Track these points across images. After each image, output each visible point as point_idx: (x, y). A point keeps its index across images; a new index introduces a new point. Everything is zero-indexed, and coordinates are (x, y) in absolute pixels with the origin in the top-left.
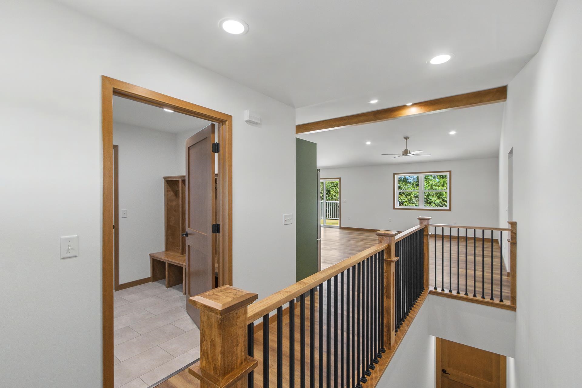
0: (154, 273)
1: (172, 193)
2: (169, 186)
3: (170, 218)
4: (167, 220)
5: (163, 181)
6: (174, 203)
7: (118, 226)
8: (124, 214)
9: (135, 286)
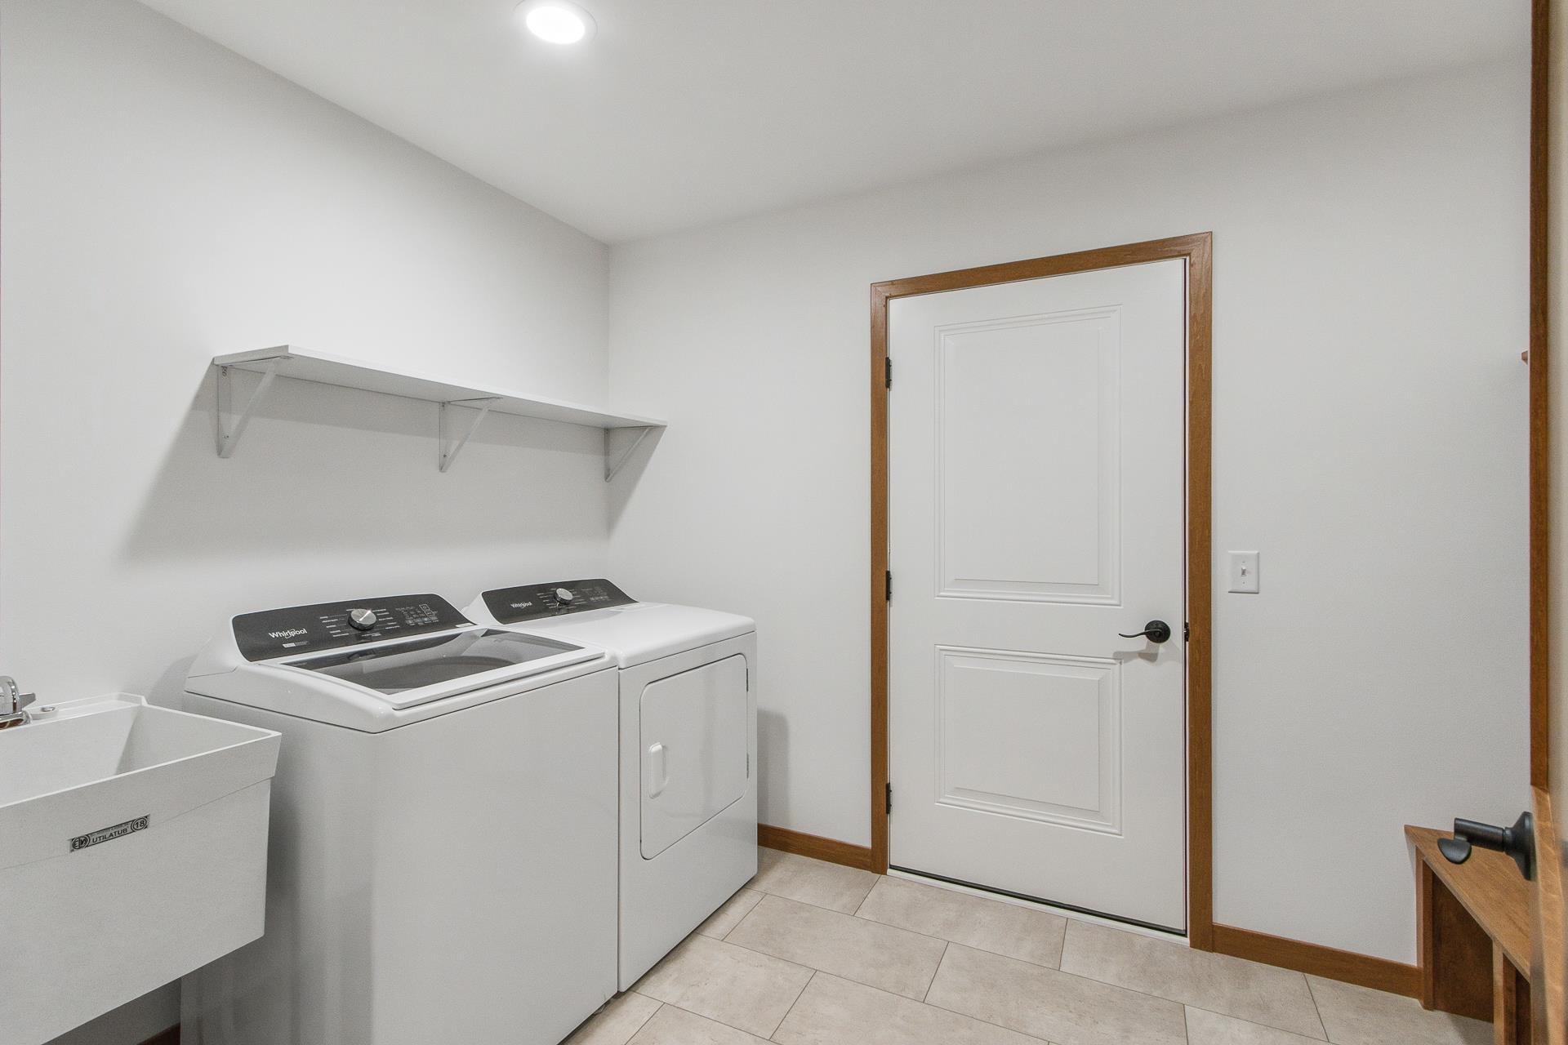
0: (1435, 955)
7: (1210, 631)
8: (1244, 572)
9: (1306, 974)
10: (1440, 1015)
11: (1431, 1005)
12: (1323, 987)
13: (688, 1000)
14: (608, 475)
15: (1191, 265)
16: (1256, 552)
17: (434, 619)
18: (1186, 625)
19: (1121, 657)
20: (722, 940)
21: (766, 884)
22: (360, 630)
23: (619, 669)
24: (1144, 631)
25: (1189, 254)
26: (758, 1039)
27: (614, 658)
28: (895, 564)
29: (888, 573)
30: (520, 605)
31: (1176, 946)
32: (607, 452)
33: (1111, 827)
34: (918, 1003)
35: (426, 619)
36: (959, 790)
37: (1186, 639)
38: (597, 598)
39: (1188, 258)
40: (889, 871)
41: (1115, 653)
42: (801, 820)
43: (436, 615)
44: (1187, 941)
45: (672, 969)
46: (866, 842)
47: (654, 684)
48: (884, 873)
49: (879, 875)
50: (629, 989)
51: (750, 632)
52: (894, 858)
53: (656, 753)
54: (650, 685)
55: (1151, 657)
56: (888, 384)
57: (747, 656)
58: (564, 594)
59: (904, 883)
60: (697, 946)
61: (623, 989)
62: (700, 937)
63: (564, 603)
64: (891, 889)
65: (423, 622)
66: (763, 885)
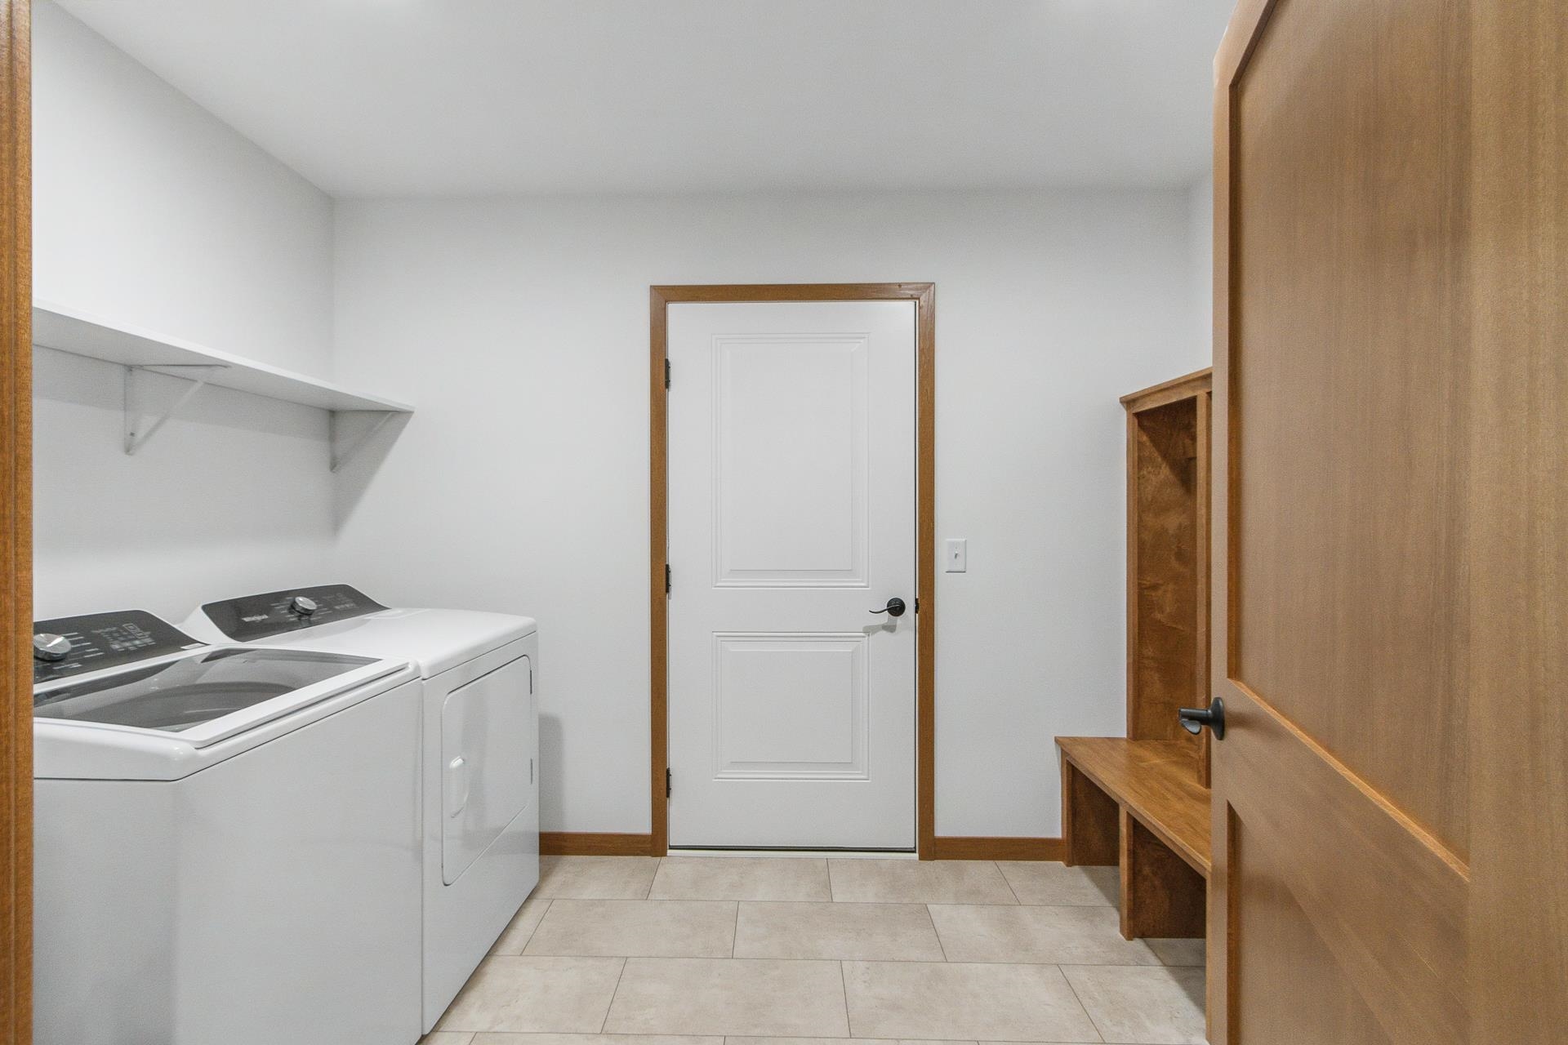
0: (1074, 825)
1: (1165, 472)
2: (1152, 440)
3: (1155, 587)
4: (1141, 596)
5: (1122, 417)
6: (1173, 521)
7: (933, 604)
8: (956, 555)
9: (996, 861)
10: (1076, 868)
11: (1070, 864)
12: (1006, 866)
13: (502, 1022)
14: (334, 465)
15: (920, 308)
16: (964, 540)
17: (148, 640)
18: (916, 600)
19: (869, 631)
20: (521, 955)
21: (549, 890)
22: (48, 661)
23: (424, 680)
24: (886, 608)
25: (919, 299)
26: (590, 1036)
27: (417, 668)
28: (674, 558)
29: (667, 566)
30: (253, 619)
31: (909, 861)
32: (332, 438)
33: (861, 774)
34: (728, 960)
35: (137, 642)
36: (735, 764)
37: (916, 612)
38: (342, 606)
39: (917, 302)
40: (669, 852)
41: (865, 628)
42: (577, 820)
43: (150, 636)
44: (916, 855)
45: (473, 998)
46: (646, 829)
47: (454, 693)
48: (664, 854)
49: (658, 859)
50: (432, 1031)
51: (531, 632)
52: (674, 838)
53: (459, 768)
54: (451, 695)
55: (890, 628)
56: (667, 385)
57: (531, 657)
58: (304, 602)
59: (685, 860)
60: (493, 966)
61: (426, 1032)
62: (494, 958)
63: (307, 613)
64: (674, 867)
65: (135, 646)
66: (547, 891)
